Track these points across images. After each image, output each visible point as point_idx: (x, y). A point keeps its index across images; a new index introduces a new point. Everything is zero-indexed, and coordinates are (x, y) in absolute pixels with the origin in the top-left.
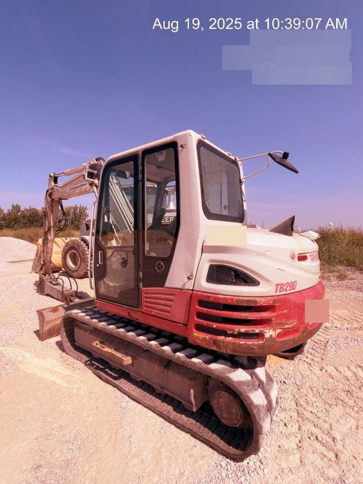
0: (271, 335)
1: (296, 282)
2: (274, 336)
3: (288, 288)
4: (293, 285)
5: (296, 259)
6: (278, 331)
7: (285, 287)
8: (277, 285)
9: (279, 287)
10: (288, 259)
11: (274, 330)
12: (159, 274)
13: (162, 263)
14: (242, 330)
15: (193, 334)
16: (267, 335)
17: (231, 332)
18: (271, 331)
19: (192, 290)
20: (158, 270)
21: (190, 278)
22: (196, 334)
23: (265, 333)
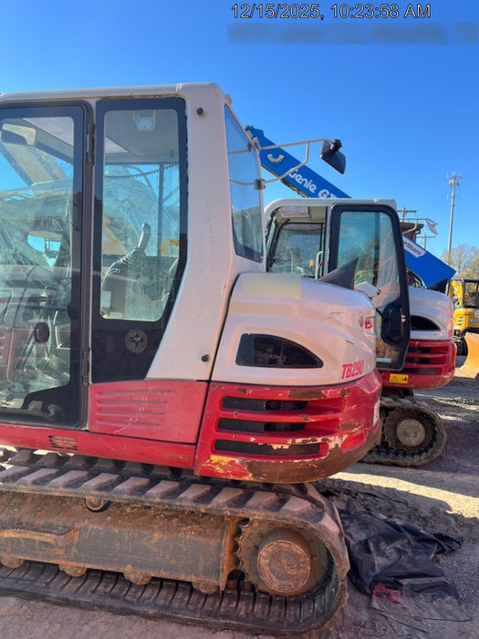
0: (337, 445)
2: (340, 446)
6: (345, 437)
8: (345, 366)
11: (341, 435)
12: (135, 354)
13: (142, 334)
14: (299, 441)
15: (209, 458)
16: (332, 446)
17: (279, 447)
18: (337, 438)
19: (209, 381)
20: (131, 347)
21: (205, 359)
22: (215, 458)
23: (330, 441)
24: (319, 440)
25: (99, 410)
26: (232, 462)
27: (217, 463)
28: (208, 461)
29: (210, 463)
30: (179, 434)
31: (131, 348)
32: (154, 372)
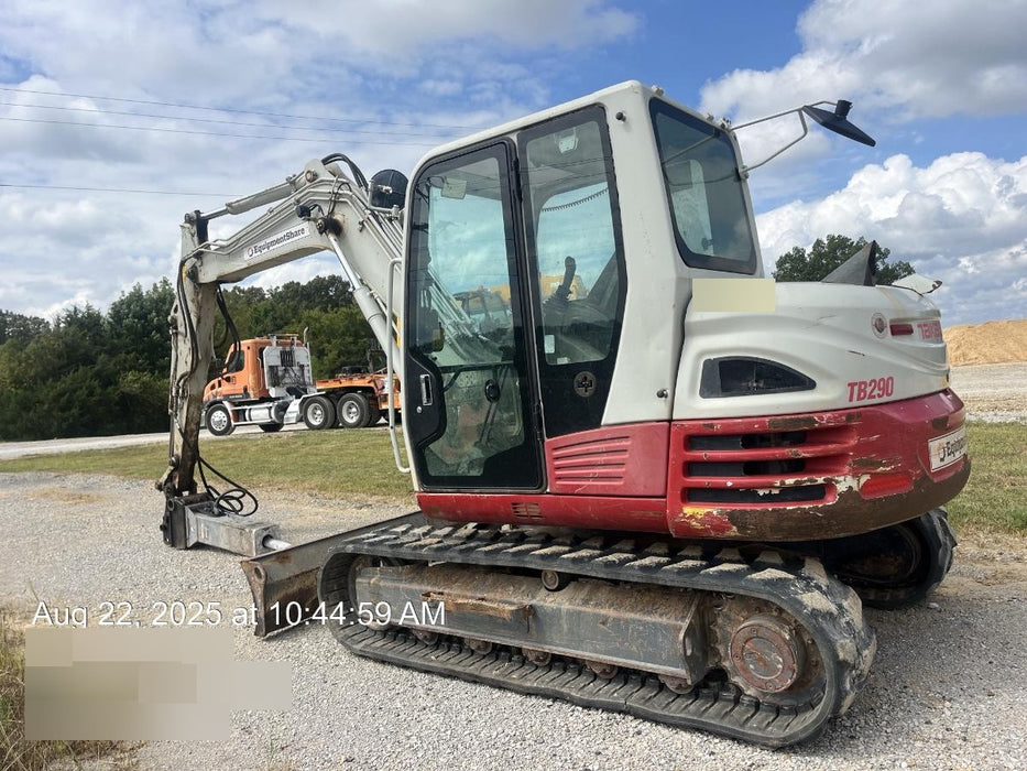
0: (850, 487)
1: (891, 378)
2: (856, 489)
3: (876, 392)
4: (885, 385)
5: (888, 330)
6: (865, 479)
7: (869, 390)
8: (852, 385)
9: (856, 388)
10: (870, 332)
11: (856, 475)
12: (586, 399)
13: (590, 376)
14: (790, 481)
15: (681, 511)
16: (842, 487)
17: (767, 492)
18: (849, 478)
19: (670, 421)
20: (581, 391)
21: (661, 395)
22: (688, 510)
23: (837, 482)
24: (820, 480)
25: (558, 468)
26: (709, 514)
27: (692, 517)
28: (681, 515)
29: (684, 517)
30: (645, 487)
31: (580, 394)
32: (609, 416)
